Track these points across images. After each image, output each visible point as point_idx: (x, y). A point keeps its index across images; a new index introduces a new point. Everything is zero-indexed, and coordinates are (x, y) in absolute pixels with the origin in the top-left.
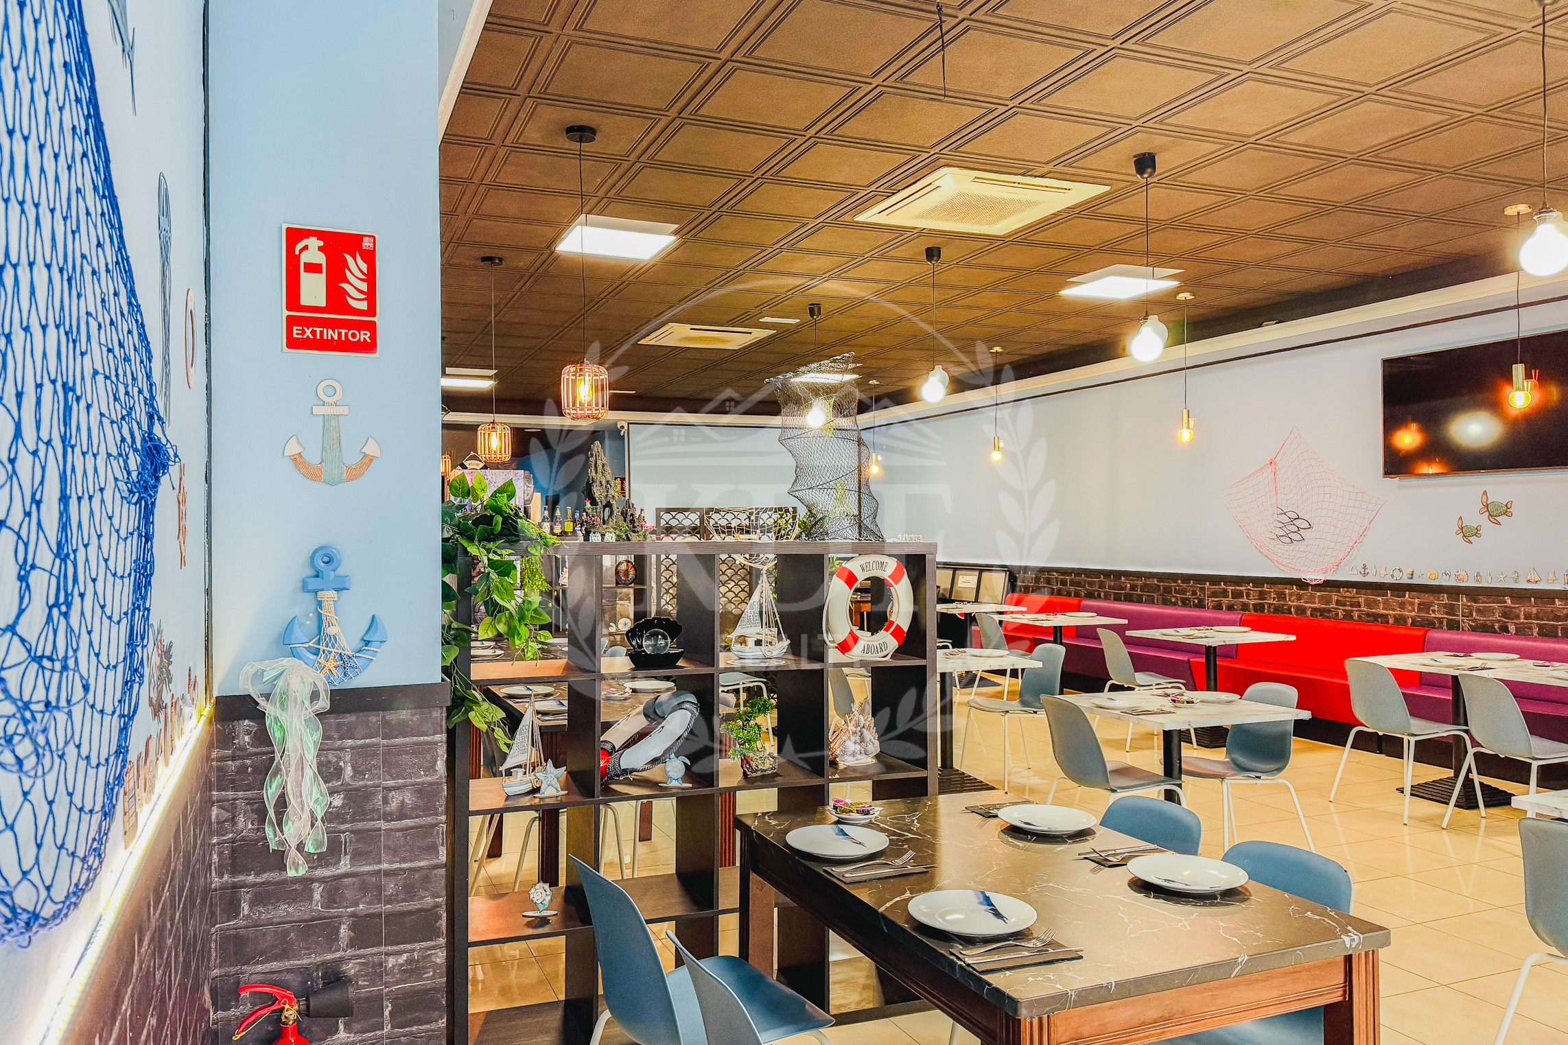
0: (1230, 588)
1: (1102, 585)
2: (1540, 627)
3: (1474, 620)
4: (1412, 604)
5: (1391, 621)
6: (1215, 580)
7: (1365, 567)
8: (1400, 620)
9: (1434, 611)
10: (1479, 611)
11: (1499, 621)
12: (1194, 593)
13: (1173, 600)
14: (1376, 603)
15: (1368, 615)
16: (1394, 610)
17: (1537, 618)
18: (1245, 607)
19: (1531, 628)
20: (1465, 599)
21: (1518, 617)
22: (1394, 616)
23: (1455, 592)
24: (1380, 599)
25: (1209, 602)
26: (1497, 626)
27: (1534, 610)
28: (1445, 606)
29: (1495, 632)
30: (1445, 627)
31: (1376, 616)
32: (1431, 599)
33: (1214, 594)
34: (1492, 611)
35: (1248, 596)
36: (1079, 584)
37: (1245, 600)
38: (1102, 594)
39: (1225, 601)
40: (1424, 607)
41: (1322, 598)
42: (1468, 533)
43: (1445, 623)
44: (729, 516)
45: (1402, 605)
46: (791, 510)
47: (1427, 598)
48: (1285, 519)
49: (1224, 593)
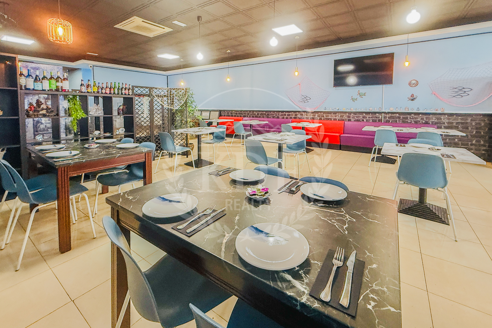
0: (287, 114)
1: (248, 114)
2: (372, 120)
3: (355, 119)
4: (338, 116)
5: (332, 120)
6: (282, 112)
7: (325, 108)
8: (335, 120)
9: (344, 117)
10: (356, 117)
11: (361, 119)
12: (276, 115)
13: (270, 117)
14: (329, 116)
15: (326, 118)
16: (333, 117)
17: (372, 118)
18: (291, 118)
19: (370, 120)
20: (353, 114)
21: (367, 118)
22: (333, 119)
23: (350, 113)
24: (329, 115)
25: (280, 117)
26: (361, 120)
27: (371, 116)
28: (347, 116)
29: (360, 121)
30: (347, 121)
31: (328, 119)
32: (344, 114)
33: (282, 115)
34: (360, 117)
35: (292, 115)
36: (241, 114)
37: (291, 116)
38: (248, 116)
39: (285, 117)
40: (342, 116)
41: (313, 115)
42: (353, 100)
43: (347, 119)
44: (160, 91)
45: (336, 116)
46: (185, 89)
47: (342, 114)
48: (303, 97)
49: (285, 115)
